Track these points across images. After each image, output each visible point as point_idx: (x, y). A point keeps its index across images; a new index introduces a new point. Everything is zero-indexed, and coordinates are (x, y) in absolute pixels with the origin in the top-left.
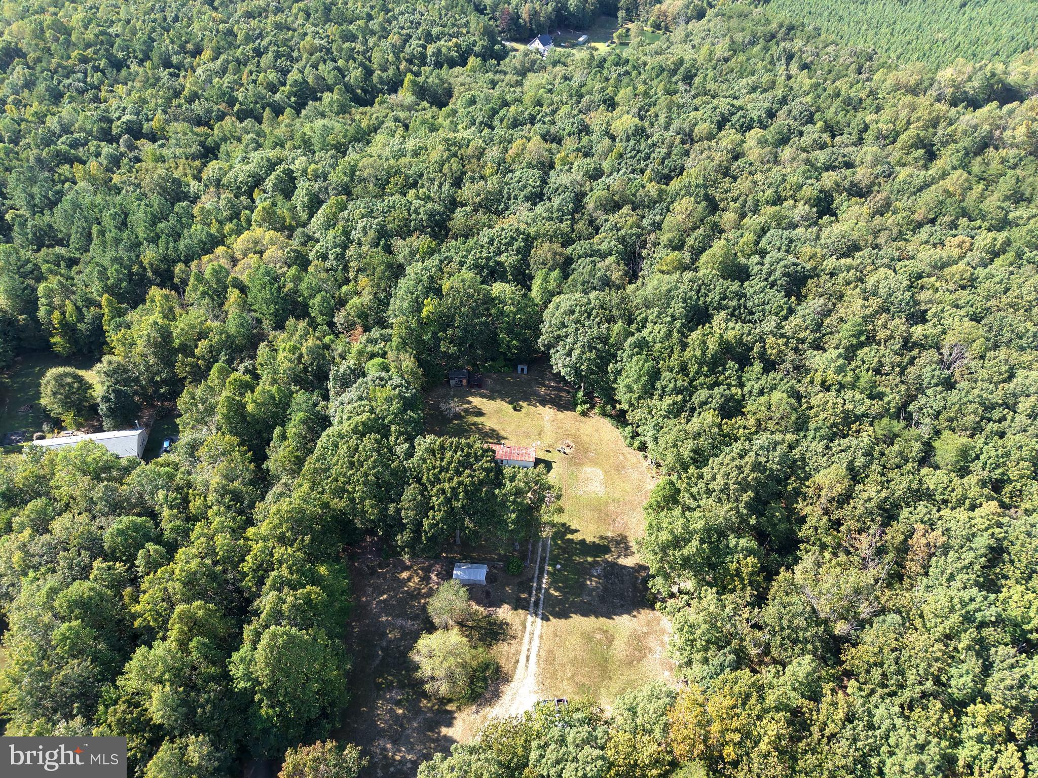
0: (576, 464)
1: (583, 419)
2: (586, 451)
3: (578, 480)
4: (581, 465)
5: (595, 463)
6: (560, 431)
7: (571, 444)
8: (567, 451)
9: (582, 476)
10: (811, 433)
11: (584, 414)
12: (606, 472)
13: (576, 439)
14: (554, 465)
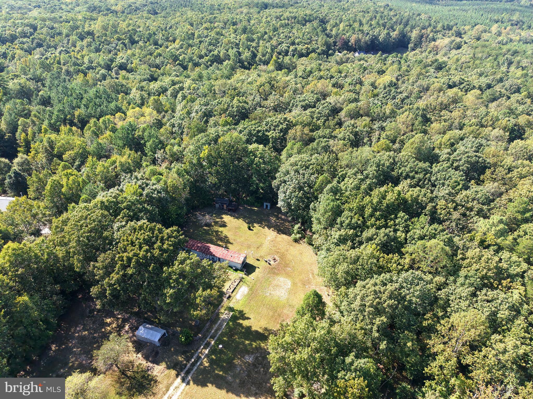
0: (274, 273)
1: (295, 244)
2: (287, 265)
3: (269, 285)
4: (277, 274)
5: (288, 275)
6: (273, 249)
7: (277, 258)
8: (272, 262)
9: (275, 282)
10: (460, 280)
11: (296, 241)
12: (294, 284)
13: (283, 256)
14: (257, 270)
